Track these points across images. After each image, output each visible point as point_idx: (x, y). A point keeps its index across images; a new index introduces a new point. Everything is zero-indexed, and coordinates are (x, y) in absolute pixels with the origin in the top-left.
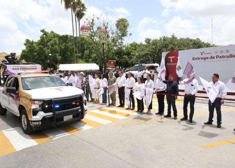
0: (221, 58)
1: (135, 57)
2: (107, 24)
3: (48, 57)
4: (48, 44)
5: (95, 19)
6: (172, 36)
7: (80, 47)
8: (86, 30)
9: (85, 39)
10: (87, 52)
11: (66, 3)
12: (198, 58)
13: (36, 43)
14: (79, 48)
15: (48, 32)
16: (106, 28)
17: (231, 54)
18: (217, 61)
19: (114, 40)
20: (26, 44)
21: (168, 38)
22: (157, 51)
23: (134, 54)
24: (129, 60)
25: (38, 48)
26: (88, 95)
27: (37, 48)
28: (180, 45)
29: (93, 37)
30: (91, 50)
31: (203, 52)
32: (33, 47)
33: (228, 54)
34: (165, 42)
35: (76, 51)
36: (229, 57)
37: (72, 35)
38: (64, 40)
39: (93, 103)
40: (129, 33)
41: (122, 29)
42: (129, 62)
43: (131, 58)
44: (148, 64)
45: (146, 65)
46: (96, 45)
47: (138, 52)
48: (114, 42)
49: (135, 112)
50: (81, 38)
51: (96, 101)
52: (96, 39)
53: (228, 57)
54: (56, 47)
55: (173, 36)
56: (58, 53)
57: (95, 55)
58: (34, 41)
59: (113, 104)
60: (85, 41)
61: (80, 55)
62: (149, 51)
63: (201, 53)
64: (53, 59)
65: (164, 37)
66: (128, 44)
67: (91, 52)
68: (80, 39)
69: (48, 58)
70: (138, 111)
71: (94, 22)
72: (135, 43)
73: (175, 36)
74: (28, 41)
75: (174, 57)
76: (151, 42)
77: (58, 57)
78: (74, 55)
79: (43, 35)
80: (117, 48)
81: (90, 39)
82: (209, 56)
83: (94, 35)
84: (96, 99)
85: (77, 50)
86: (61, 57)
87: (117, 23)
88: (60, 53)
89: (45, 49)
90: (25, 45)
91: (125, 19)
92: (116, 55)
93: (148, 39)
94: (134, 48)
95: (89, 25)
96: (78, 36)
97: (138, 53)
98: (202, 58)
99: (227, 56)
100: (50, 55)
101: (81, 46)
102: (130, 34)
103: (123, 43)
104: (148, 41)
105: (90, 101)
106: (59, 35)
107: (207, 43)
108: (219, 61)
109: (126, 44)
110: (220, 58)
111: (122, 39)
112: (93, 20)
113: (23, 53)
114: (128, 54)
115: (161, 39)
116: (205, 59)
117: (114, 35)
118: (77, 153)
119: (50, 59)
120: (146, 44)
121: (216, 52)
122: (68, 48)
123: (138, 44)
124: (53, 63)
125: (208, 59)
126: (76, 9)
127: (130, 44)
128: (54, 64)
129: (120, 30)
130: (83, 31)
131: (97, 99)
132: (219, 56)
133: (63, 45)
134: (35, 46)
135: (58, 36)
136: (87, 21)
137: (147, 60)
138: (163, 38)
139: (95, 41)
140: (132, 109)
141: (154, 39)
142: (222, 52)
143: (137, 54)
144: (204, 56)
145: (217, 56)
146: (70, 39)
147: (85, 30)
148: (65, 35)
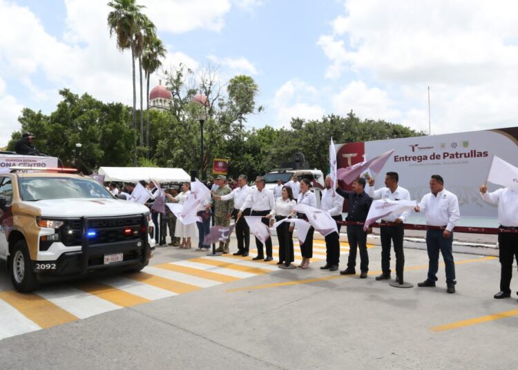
0: (453, 157)
1: (269, 158)
2: (211, 84)
3: (74, 151)
4: (76, 120)
5: (184, 72)
6: (348, 114)
7: (148, 133)
8: (163, 99)
9: (158, 116)
10: (162, 144)
11: (120, 34)
12: (406, 158)
13: (46, 118)
14: (145, 134)
15: (77, 95)
16: (208, 93)
17: (473, 150)
18: (445, 163)
19: (224, 118)
20: (24, 119)
21: (340, 119)
22: (317, 146)
23: (267, 151)
24: (257, 163)
25: (51, 130)
26: (166, 230)
27: (49, 129)
28: (366, 134)
29: (179, 111)
30: (173, 138)
31: (417, 145)
32: (39, 126)
33: (467, 151)
34: (335, 127)
35: (138, 141)
36: (469, 156)
37: (131, 105)
38: (113, 114)
39: (176, 249)
40: (256, 106)
41: (242, 98)
42: (256, 169)
43: (260, 160)
44: (300, 169)
45: (295, 172)
46: (183, 129)
47: (276, 147)
48: (224, 123)
49: (274, 264)
50: (151, 113)
51: (183, 244)
52: (185, 116)
53: (467, 155)
54: (94, 127)
55: (351, 115)
56: (97, 142)
57: (181, 150)
58: (43, 113)
59: (223, 250)
60: (161, 119)
61: (147, 149)
62: (300, 145)
63: (411, 148)
64: (84, 157)
65: (333, 116)
66: (254, 130)
67: (171, 145)
68: (148, 115)
69: (73, 153)
70: (280, 263)
71: (182, 79)
72: (269, 128)
73: (356, 116)
74: (27, 112)
75: (355, 155)
76: (303, 126)
77: (96, 150)
78: (134, 148)
79: (66, 101)
80: (230, 137)
81: (172, 116)
82: (429, 153)
83: (181, 108)
84: (184, 239)
85: (141, 139)
86: (103, 152)
87: (231, 84)
88: (102, 143)
89: (68, 131)
90: (22, 123)
91: (249, 78)
92: (227, 152)
93: (298, 120)
94: (268, 139)
95: (170, 86)
96: (145, 108)
97: (276, 149)
98: (414, 158)
99: (465, 154)
100: (79, 145)
101: (151, 130)
102: (260, 109)
103: (243, 128)
104: (297, 123)
105: (170, 245)
106: (101, 103)
107: (420, 132)
108: (448, 163)
109: (251, 129)
110: (450, 157)
111: (241, 118)
112: (179, 75)
113: (16, 140)
114: (254, 151)
115: (325, 120)
116: (420, 159)
117: (225, 108)
118: (140, 345)
119: (77, 155)
120: (294, 130)
121: (443, 146)
122: (121, 132)
123: (275, 130)
124: (84, 164)
125: (426, 159)
126: (141, 50)
127: (258, 131)
128: (87, 167)
129: (237, 99)
130: (156, 99)
131: (186, 240)
132: (448, 154)
133: (110, 125)
134: (43, 125)
135: (98, 105)
136: (166, 76)
137: (297, 161)
138: (329, 120)
139: (181, 119)
140: (267, 260)
141: (311, 120)
142: (454, 145)
143: (274, 151)
144: (418, 153)
145: (444, 154)
146: (126, 113)
147: (159, 99)
148: (115, 104)
